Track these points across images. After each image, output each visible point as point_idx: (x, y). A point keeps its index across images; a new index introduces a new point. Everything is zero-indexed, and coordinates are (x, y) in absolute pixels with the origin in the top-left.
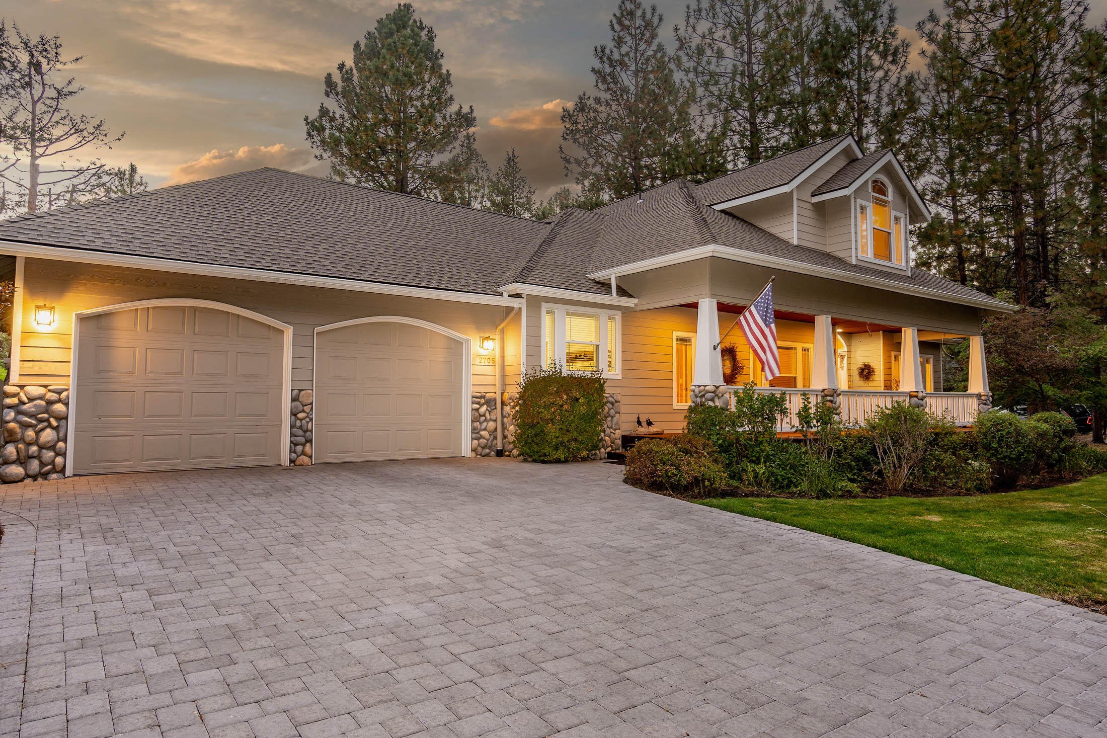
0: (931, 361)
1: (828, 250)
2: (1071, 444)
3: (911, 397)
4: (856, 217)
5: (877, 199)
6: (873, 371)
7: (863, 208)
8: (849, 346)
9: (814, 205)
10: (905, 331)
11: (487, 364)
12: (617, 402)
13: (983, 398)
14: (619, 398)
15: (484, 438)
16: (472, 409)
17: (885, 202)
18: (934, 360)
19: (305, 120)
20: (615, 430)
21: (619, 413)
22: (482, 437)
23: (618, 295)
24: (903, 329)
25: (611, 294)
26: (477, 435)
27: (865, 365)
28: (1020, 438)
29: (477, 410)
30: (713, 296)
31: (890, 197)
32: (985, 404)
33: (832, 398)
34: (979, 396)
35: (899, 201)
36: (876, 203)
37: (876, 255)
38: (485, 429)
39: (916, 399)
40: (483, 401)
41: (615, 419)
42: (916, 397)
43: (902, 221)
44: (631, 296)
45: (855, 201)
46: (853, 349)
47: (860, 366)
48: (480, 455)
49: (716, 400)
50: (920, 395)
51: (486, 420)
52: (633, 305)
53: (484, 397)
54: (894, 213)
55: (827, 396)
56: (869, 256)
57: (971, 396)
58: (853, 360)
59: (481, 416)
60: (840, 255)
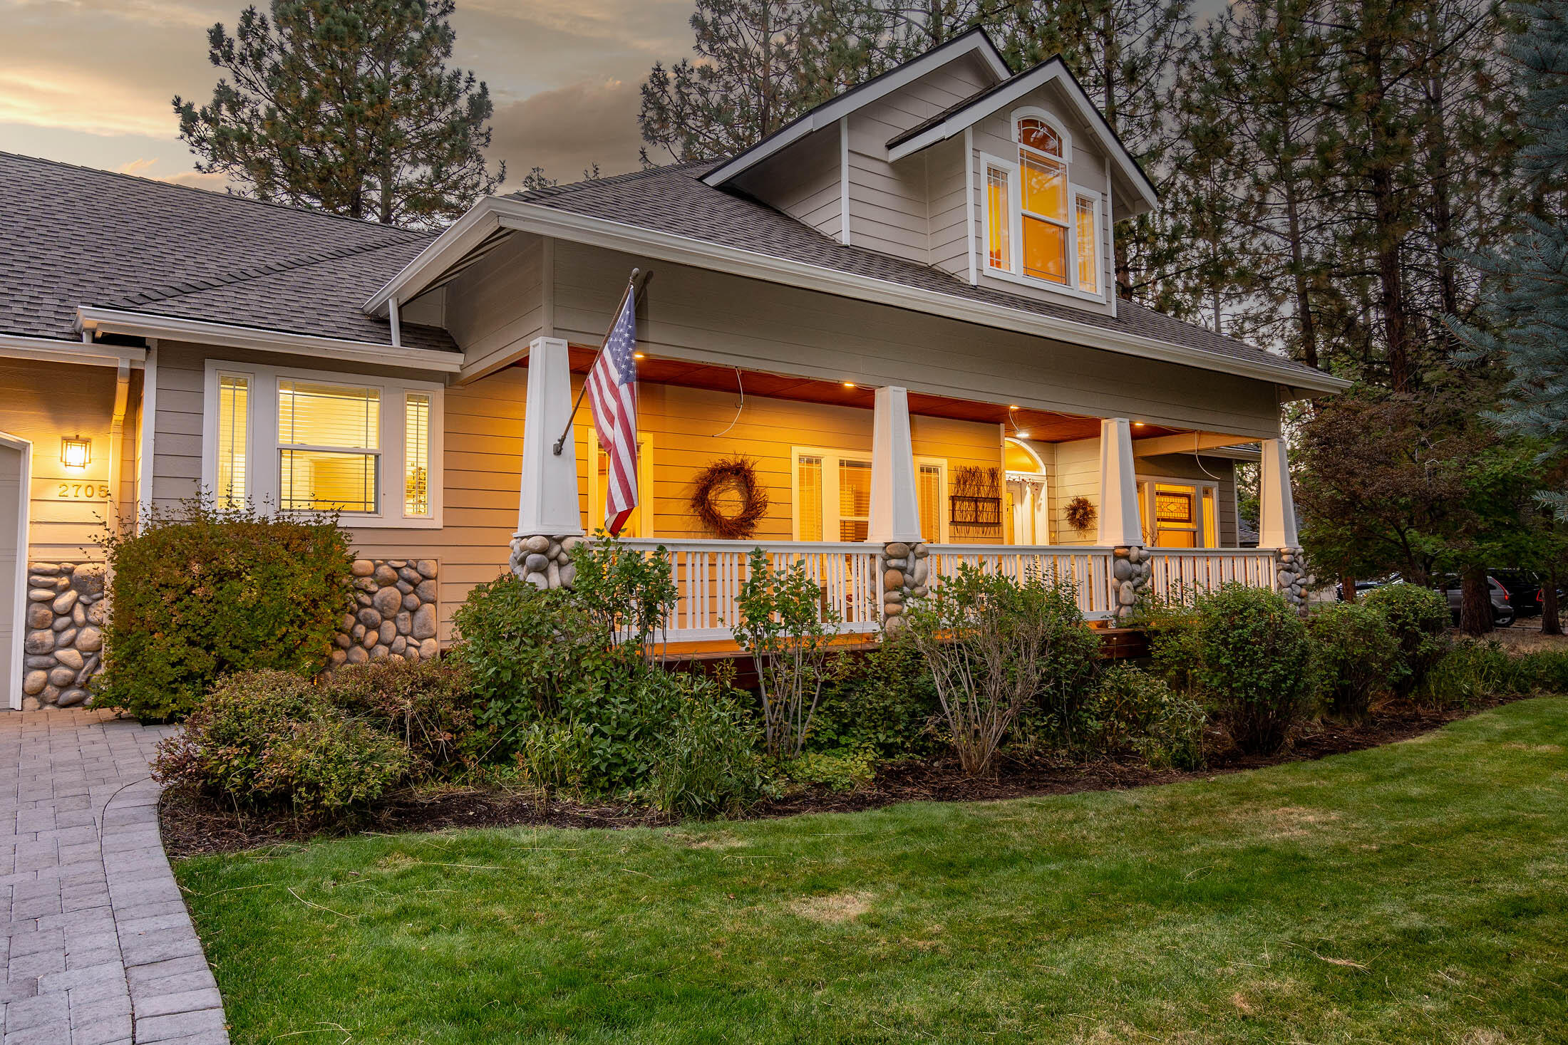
0: (1215, 492)
1: (928, 259)
2: (1437, 648)
3: (1117, 557)
4: (977, 189)
5: (1031, 156)
6: (1092, 512)
7: (996, 174)
8: (1051, 465)
9: (894, 166)
10: (1106, 425)
11: (83, 497)
12: (425, 578)
13: (1285, 558)
14: (432, 569)
15: (66, 665)
16: (30, 601)
17: (1055, 165)
18: (1220, 491)
19: (175, 104)
20: (421, 639)
21: (434, 602)
22: (59, 663)
23: (403, 343)
24: (1103, 422)
25: (388, 339)
26: (46, 659)
27: (1079, 501)
28: (1279, 644)
29: (48, 602)
30: (557, 331)
31: (1067, 155)
32: (1289, 570)
33: (901, 563)
34: (1278, 554)
35: (1087, 164)
36: (1029, 165)
37: (1028, 270)
38: (71, 644)
39: (1124, 562)
40: (64, 581)
41: (420, 615)
42: (1127, 557)
43: (1097, 207)
44: (456, 349)
45: (977, 158)
46: (1060, 469)
47: (1069, 502)
48: (54, 703)
49: (553, 569)
50: (1134, 553)
51: (73, 624)
52: (456, 369)
53: (69, 573)
54: (1074, 190)
55: (891, 557)
56: (1013, 271)
57: (1264, 553)
58: (1059, 493)
59: (57, 615)
60: (949, 267)
